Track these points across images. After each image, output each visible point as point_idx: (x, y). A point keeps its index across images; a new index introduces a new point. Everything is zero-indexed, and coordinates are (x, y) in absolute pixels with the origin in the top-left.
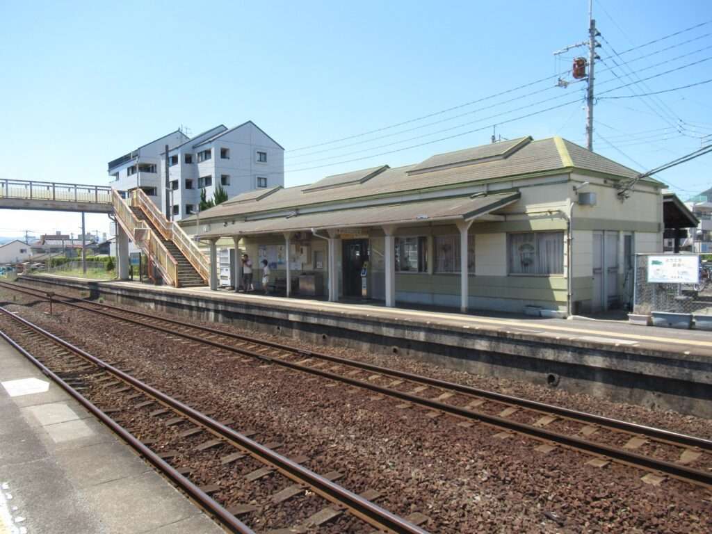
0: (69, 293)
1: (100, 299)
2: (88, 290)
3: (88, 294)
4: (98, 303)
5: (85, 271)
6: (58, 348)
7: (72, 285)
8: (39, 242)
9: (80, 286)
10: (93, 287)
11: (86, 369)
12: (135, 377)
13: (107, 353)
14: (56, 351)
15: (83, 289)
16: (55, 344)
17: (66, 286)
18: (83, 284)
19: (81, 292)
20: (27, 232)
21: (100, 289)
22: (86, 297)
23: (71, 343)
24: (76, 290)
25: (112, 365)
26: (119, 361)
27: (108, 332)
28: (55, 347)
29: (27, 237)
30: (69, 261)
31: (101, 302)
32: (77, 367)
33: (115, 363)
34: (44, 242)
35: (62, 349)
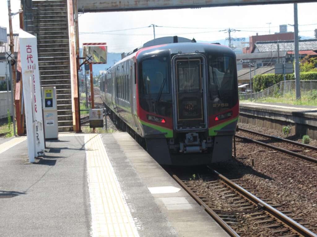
0: (270, 130)
1: (306, 137)
2: (293, 124)
3: (293, 131)
4: (303, 143)
5: (298, 95)
6: (227, 190)
7: (273, 118)
8: (248, 49)
9: (283, 119)
10: (298, 120)
11: (246, 209)
12: (292, 217)
13: (275, 195)
14: (223, 193)
15: (287, 123)
16: (226, 186)
17: (266, 119)
18: (286, 115)
19: (284, 127)
20: (230, 31)
21: (307, 122)
22: (290, 135)
23: (242, 186)
24: (278, 125)
25: (274, 207)
26: (284, 203)
27: (293, 178)
28: (224, 189)
29: (230, 39)
30: (281, 79)
31: (307, 142)
32: (239, 207)
33: (278, 205)
34: (254, 48)
35: (229, 191)
